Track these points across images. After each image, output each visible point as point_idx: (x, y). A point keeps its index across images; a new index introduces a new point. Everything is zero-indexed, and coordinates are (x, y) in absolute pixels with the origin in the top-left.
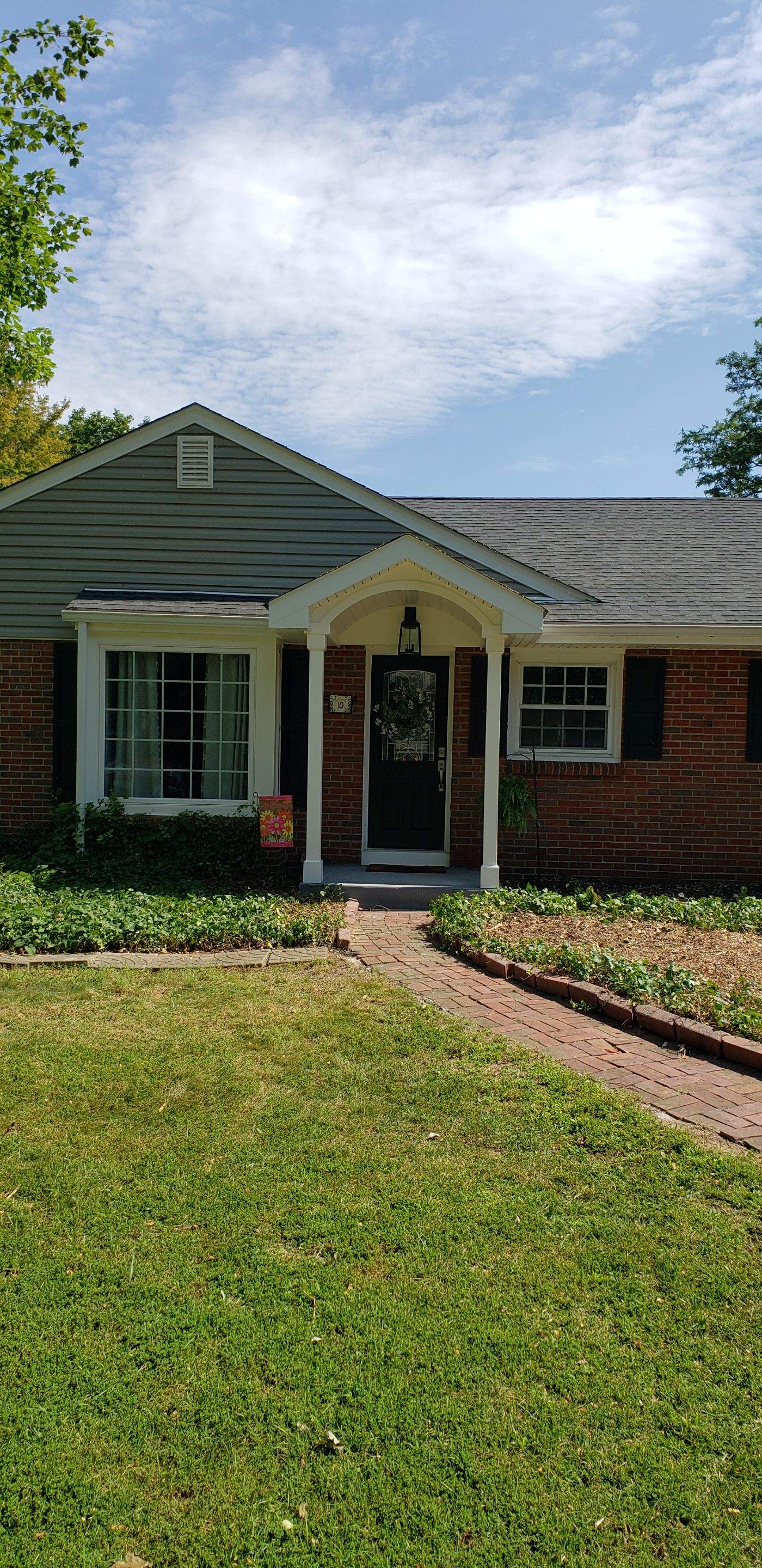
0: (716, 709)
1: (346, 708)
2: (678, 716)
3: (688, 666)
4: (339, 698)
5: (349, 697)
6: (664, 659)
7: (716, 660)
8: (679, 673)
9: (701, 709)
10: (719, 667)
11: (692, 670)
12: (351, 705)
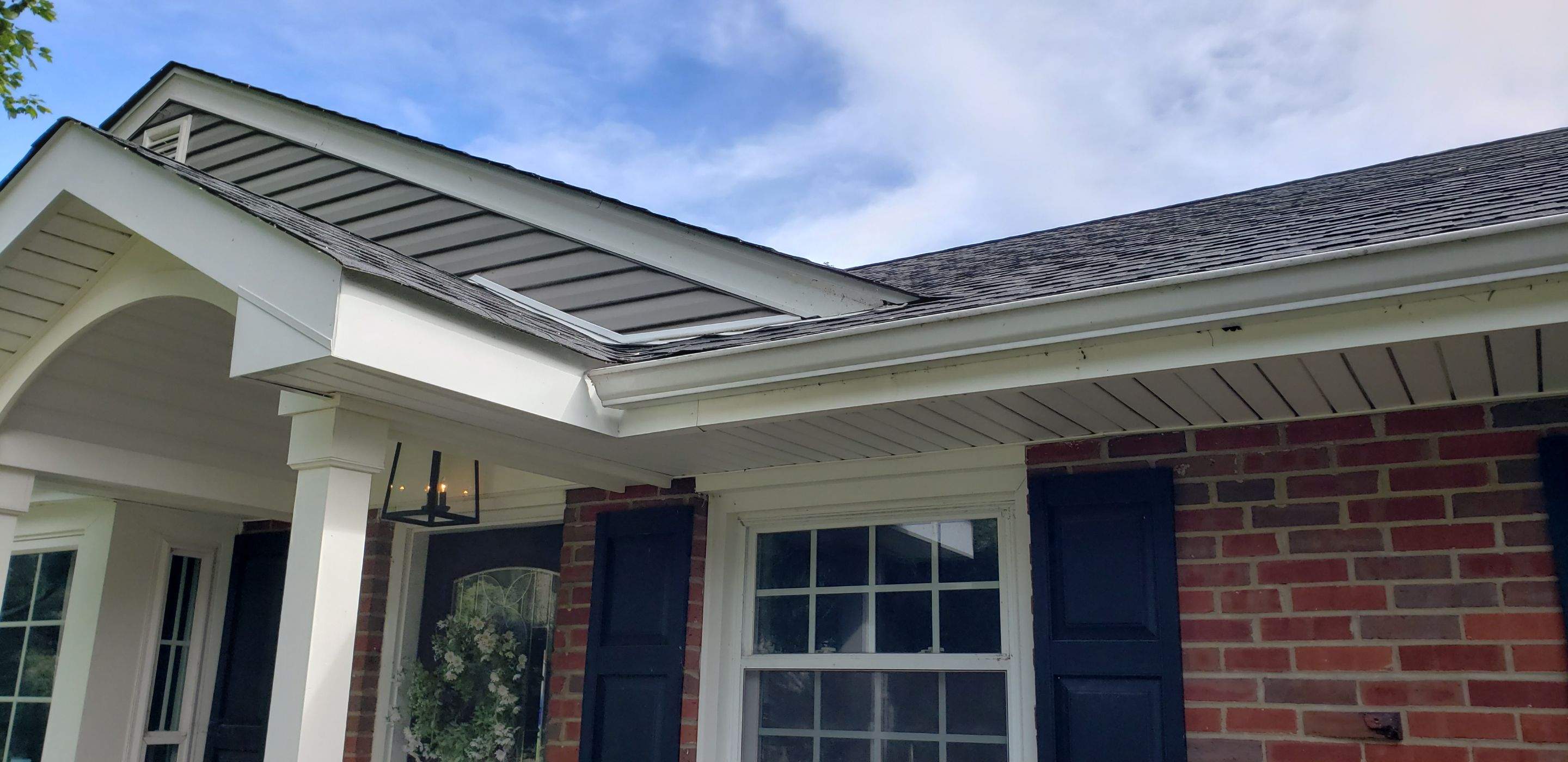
0: (1412, 659)
2: (1244, 691)
3: (1266, 489)
6: (1166, 473)
7: (1381, 453)
8: (1230, 519)
9: (1344, 659)
10: (1397, 481)
11: (1281, 500)
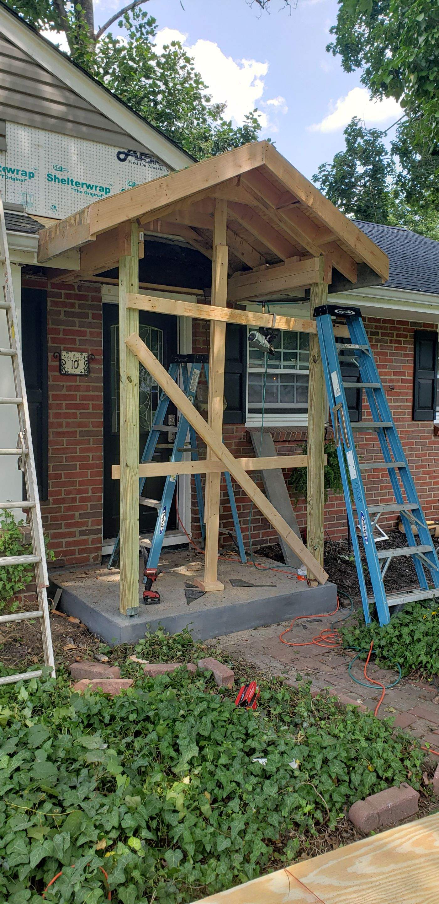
0: (395, 374)
1: (81, 368)
4: (74, 355)
5: (85, 355)
10: (397, 335)
12: (88, 363)
